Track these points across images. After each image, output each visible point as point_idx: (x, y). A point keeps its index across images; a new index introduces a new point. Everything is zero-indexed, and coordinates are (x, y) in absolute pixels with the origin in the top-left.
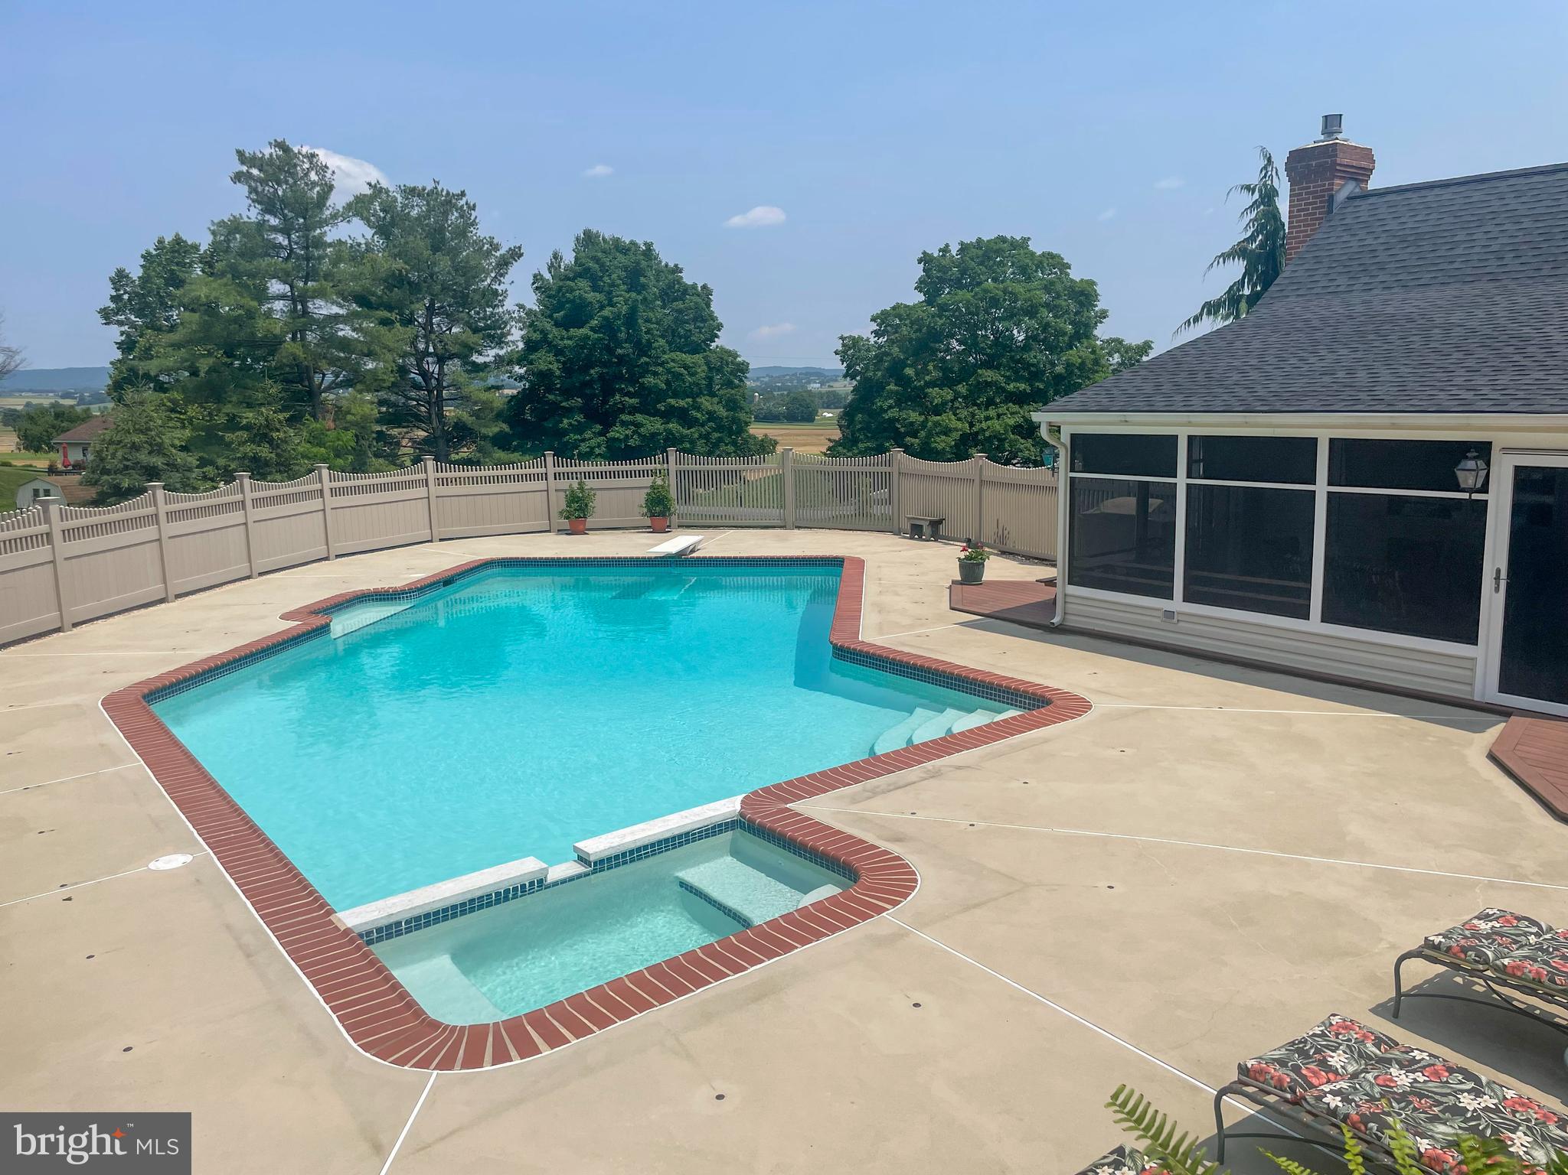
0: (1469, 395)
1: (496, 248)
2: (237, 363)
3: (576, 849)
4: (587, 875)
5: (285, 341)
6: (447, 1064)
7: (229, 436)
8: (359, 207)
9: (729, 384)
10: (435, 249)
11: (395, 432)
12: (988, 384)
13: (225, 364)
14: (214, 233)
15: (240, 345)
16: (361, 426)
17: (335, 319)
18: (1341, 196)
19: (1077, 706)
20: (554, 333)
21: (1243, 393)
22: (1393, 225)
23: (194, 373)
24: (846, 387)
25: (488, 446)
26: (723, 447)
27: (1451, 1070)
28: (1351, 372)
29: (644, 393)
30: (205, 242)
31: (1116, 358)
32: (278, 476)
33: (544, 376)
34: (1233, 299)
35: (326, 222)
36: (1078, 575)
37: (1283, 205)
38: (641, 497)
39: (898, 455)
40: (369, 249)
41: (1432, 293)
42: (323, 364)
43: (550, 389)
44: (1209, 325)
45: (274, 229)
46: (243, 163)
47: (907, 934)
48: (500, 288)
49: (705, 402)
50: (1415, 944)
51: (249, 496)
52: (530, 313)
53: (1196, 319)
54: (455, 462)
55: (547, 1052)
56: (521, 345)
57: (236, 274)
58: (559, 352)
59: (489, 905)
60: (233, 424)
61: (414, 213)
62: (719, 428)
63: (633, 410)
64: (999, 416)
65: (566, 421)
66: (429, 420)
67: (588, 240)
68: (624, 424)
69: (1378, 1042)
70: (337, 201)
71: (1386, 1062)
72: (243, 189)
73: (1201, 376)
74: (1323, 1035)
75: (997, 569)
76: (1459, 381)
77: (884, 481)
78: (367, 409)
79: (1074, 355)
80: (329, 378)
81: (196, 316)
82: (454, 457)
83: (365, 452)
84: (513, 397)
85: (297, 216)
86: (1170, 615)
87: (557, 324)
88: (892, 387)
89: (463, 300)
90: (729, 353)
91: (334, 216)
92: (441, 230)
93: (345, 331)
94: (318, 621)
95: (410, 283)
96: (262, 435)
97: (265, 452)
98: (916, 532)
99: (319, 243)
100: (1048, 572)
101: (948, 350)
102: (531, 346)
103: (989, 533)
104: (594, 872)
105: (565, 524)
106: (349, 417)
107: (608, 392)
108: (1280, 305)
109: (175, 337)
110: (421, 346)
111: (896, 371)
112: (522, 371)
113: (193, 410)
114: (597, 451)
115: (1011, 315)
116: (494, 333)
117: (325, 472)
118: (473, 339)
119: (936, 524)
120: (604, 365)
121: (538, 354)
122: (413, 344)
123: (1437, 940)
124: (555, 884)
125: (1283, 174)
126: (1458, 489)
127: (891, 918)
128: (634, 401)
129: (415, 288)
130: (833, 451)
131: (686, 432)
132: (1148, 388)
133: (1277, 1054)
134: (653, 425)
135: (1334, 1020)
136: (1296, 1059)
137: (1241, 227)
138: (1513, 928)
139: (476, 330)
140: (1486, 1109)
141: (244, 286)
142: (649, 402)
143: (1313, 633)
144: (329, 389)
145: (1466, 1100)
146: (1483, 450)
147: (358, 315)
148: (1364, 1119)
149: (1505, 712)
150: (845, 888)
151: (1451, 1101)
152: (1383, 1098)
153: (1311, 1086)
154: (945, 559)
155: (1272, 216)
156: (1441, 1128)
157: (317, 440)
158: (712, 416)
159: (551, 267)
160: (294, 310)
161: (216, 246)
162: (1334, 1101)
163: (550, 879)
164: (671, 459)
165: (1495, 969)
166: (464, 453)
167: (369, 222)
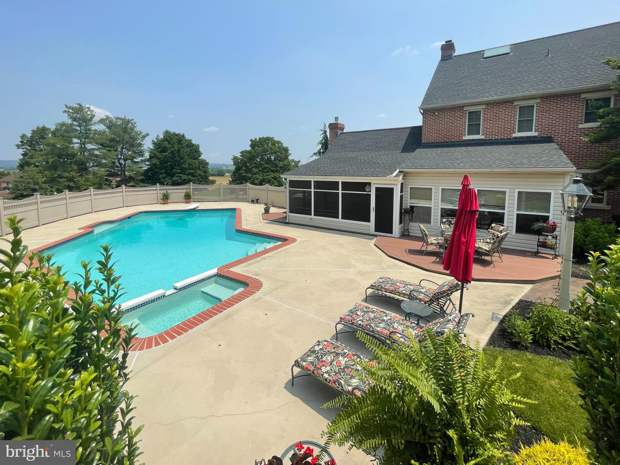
0: (366, 173)
1: (142, 133)
2: (62, 160)
3: (173, 286)
4: (177, 292)
5: (78, 155)
6: (141, 349)
7: (60, 180)
8: (102, 121)
9: (204, 167)
10: (124, 133)
11: (111, 178)
12: (266, 168)
13: (58, 160)
14: (56, 125)
15: (63, 155)
16: (101, 177)
17: (94, 149)
18: (339, 133)
19: (294, 240)
20: (158, 154)
21: (324, 172)
22: (349, 139)
23: (47, 163)
24: (233, 168)
25: (138, 182)
26: (202, 182)
27: (381, 312)
28: (344, 168)
29: (182, 169)
30: (53, 128)
31: (293, 164)
32: (76, 191)
33: (155, 165)
34: (319, 153)
35: (92, 124)
36: (291, 211)
37: (328, 134)
38: (183, 194)
39: (248, 184)
40: (104, 132)
41: (357, 153)
42: (89, 161)
43: (156, 168)
44: (315, 158)
45: (76, 125)
46: (67, 108)
47: (262, 297)
48: (143, 143)
49: (198, 171)
50: (369, 285)
51: (68, 196)
52: (151, 149)
53: (312, 156)
54: (129, 186)
56: (148, 157)
57: (63, 137)
58: (159, 159)
59: (149, 303)
60: (60, 177)
61: (118, 123)
62: (202, 178)
63: (179, 173)
64: (269, 175)
65: (160, 176)
66: (121, 175)
67: (167, 132)
68: (177, 176)
69: (366, 308)
70: (95, 119)
71: (368, 312)
72: (66, 115)
73: (315, 168)
74: (355, 308)
75: (272, 210)
76: (364, 170)
77: (245, 190)
78: (103, 173)
79: (285, 162)
80: (91, 164)
81: (49, 148)
82: (128, 185)
83: (102, 184)
84: (146, 170)
85: (83, 122)
86: (311, 219)
87: (158, 152)
88: (244, 168)
89: (132, 146)
90: (204, 160)
91: (95, 123)
92: (126, 128)
93: (97, 152)
94: (91, 230)
95: (116, 141)
96: (71, 179)
97: (71, 184)
98: (253, 202)
99: (90, 130)
100: (284, 210)
101: (256, 160)
102: (151, 157)
103: (269, 202)
104: (179, 291)
105: (162, 202)
106: (97, 175)
107: (172, 168)
108: (329, 154)
109: (43, 153)
110: (120, 157)
111: (245, 164)
112: (148, 163)
113: (47, 173)
114: (169, 183)
115: (271, 154)
116: (141, 154)
117: (92, 190)
118: (134, 155)
119: (257, 200)
120: (171, 162)
121: (153, 159)
122: (117, 156)
123: (373, 284)
124: (168, 296)
125: (328, 128)
126: (365, 191)
127: (257, 295)
128: (179, 171)
129: (118, 142)
130: (230, 183)
131: (193, 178)
132: (305, 170)
133: (347, 314)
134: (185, 177)
135: (357, 304)
136: (351, 314)
137: (320, 138)
138: (387, 280)
139: (135, 153)
140: (389, 319)
141: (66, 140)
142: (183, 171)
143: (340, 222)
144: (91, 167)
145: (385, 318)
146: (369, 184)
147: (101, 148)
148: (367, 325)
149: (376, 236)
150: (245, 289)
151: (382, 318)
152: (369, 320)
153: (355, 320)
154: (261, 208)
155: (326, 136)
156: (381, 325)
157: (87, 180)
158: (200, 175)
159: (156, 138)
160: (81, 147)
161: (56, 130)
162: (360, 322)
163: (166, 295)
164: (191, 185)
165: (385, 289)
166: (131, 184)
167: (105, 125)
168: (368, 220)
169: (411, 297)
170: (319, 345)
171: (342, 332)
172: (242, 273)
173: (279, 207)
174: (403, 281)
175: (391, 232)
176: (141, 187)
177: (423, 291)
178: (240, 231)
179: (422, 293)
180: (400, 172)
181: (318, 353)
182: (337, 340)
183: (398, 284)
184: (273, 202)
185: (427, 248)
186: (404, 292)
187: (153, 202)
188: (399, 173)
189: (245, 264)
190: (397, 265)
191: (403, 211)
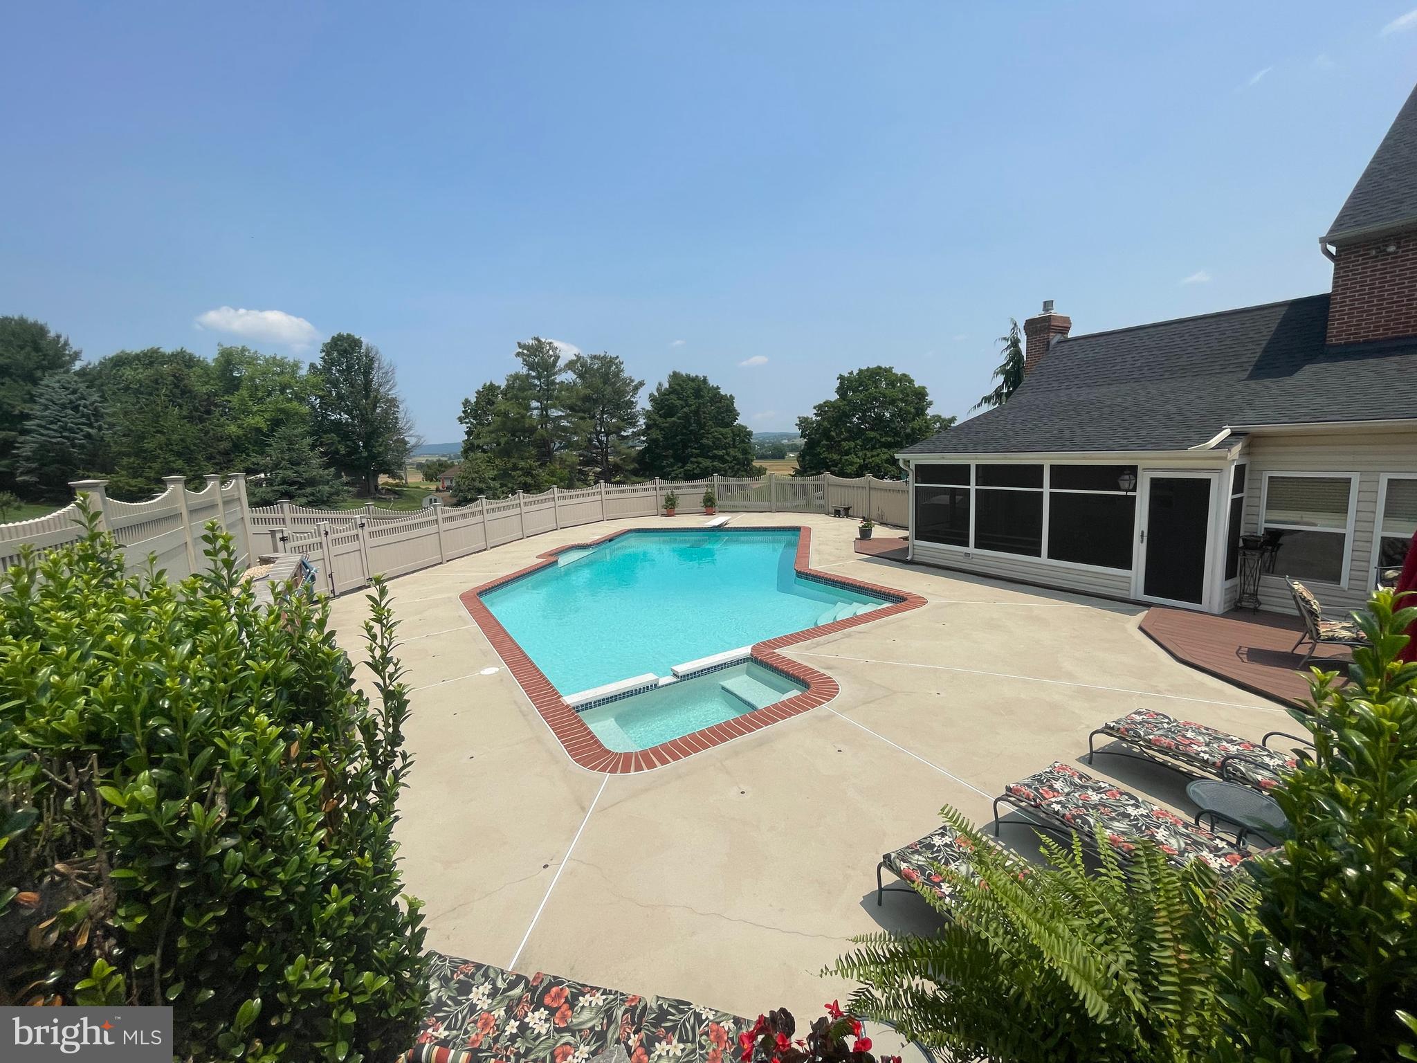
0: (1125, 442)
1: (632, 381)
2: (517, 439)
3: (672, 669)
4: (677, 682)
5: (538, 428)
6: (613, 771)
7: (513, 473)
8: (570, 365)
9: (743, 441)
10: (605, 383)
11: (586, 469)
12: (872, 439)
13: (512, 440)
14: (507, 380)
15: (518, 431)
16: (572, 467)
17: (560, 417)
18: (1053, 342)
19: (921, 602)
20: (659, 420)
21: (1004, 442)
22: (1082, 355)
23: (498, 444)
24: (801, 442)
26: (740, 473)
27: (1122, 794)
28: (1061, 431)
29: (702, 447)
30: (503, 385)
31: (938, 425)
32: (535, 492)
33: (655, 441)
34: (998, 394)
35: (556, 373)
36: (920, 535)
37: (1023, 346)
38: (701, 498)
39: (827, 475)
40: (575, 385)
41: (1103, 389)
42: (555, 438)
43: (657, 447)
44: (986, 408)
45: (534, 377)
46: (520, 348)
47: (834, 715)
48: (634, 400)
49: (732, 452)
50: (1100, 726)
51: (523, 501)
52: (648, 411)
53: (979, 405)
54: (614, 483)
55: (660, 767)
56: (644, 427)
57: (517, 399)
58: (662, 429)
59: (632, 695)
60: (515, 468)
61: (596, 367)
62: (739, 463)
63: (697, 456)
64: (878, 455)
65: (665, 462)
66: (602, 463)
67: (675, 376)
68: (692, 462)
69: (1081, 777)
70: (561, 363)
71: (1087, 787)
72: (520, 360)
73: (981, 434)
74: (1051, 772)
75: (878, 532)
76: (1119, 434)
77: (821, 488)
78: (575, 459)
79: (916, 424)
80: (557, 445)
81: (499, 419)
83: (573, 479)
84: (640, 451)
85: (543, 371)
86: (967, 555)
87: (660, 416)
88: (824, 442)
89: (618, 407)
90: (743, 427)
91: (560, 370)
92: (608, 374)
93: (564, 423)
94: (552, 559)
95: (593, 399)
96: (528, 472)
97: (529, 480)
98: (837, 513)
99: (553, 383)
100: (905, 533)
101: (851, 422)
102: (648, 427)
103: (874, 514)
105: (665, 511)
106: (566, 463)
107: (685, 446)
108: (1024, 396)
109: (491, 428)
110: (599, 429)
111: (826, 434)
112: (645, 439)
113: (498, 462)
115: (883, 405)
116: (632, 421)
117: (556, 489)
118: (622, 424)
119: (847, 510)
120: (683, 434)
121: (652, 431)
122: (595, 428)
123: (1112, 725)
124: (662, 686)
125: (1023, 331)
126: (1121, 490)
127: (825, 708)
128: (697, 451)
129: (596, 401)
130: (800, 473)
131: (722, 466)
132: (955, 441)
133: (1026, 782)
134: (707, 463)
135: (1057, 765)
136: (1037, 784)
137: (1002, 359)
138: (1155, 719)
139: (623, 420)
140: (1142, 815)
141: (520, 404)
142: (705, 452)
143: (1043, 564)
144: (557, 450)
145: (1130, 810)
146: (1133, 470)
147: (570, 415)
148: (1074, 817)
149: (1148, 605)
150: (803, 692)
151: (1122, 810)
152: (1084, 806)
153: (1045, 799)
154: (852, 527)
155: (1017, 352)
156: (1116, 824)
157: (552, 474)
158: (735, 458)
159: (658, 390)
160: (542, 414)
161: (508, 386)
162: (1057, 807)
163: (660, 684)
164: (715, 479)
165: (1145, 740)
166: (618, 478)
167: (575, 372)
168: (1126, 564)
169: (1224, 770)
170: (943, 835)
171: (1010, 820)
172: (799, 661)
173: (895, 526)
174: (1207, 729)
175: (1198, 599)
176: (634, 483)
177: (1272, 763)
178: (803, 573)
179: (1266, 767)
180: (1233, 434)
181: (939, 851)
182: (997, 834)
183: (1190, 734)
184: (881, 516)
185: (1312, 649)
186: (1206, 756)
187: (650, 512)
188: (1232, 439)
189: (808, 642)
190: (1202, 684)
191: (1241, 544)
